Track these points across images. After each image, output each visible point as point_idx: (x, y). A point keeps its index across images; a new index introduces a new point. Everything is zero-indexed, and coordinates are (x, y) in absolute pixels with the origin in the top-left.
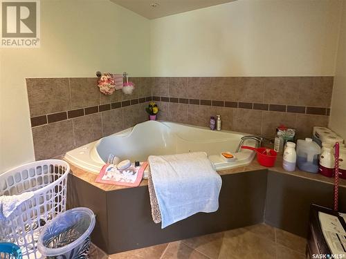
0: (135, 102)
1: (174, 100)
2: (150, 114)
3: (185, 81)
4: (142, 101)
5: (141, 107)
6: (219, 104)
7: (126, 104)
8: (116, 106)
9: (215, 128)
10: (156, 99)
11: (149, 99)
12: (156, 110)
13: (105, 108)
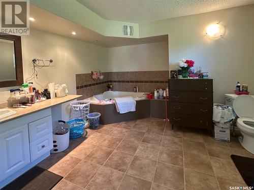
0: (103, 83)
1: (119, 82)
2: (109, 88)
3: (123, 73)
4: (106, 82)
5: (105, 85)
6: (137, 82)
7: (100, 83)
8: (97, 84)
9: (136, 92)
10: (111, 81)
11: (108, 82)
12: (111, 86)
13: (94, 85)
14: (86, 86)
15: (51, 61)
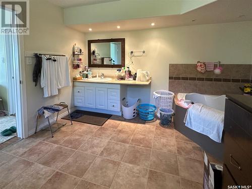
14: (186, 79)
15: (144, 52)
